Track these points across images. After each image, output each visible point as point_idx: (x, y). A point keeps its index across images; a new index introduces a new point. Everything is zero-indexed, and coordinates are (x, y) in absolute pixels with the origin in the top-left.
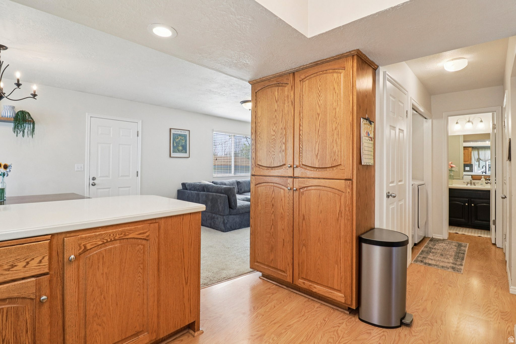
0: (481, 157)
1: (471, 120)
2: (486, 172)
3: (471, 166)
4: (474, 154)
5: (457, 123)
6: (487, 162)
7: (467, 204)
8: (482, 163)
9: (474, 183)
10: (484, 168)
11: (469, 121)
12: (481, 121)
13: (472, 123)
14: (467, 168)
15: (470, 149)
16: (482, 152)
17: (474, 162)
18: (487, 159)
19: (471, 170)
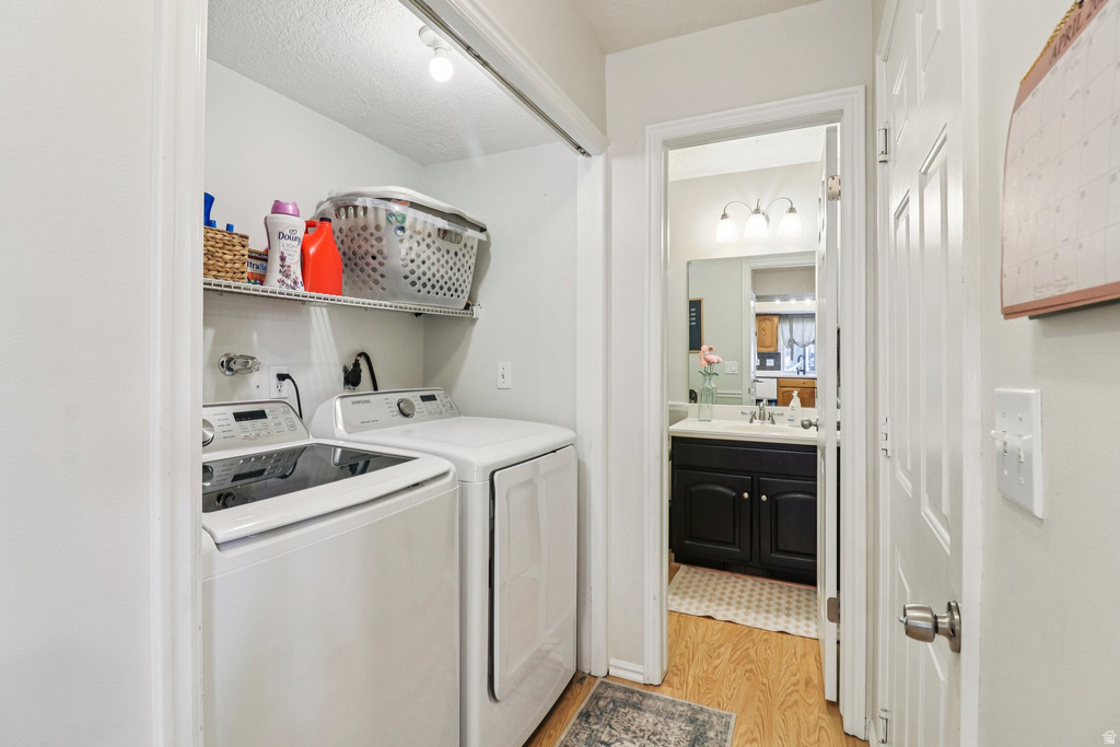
0: (797, 338)
1: (763, 208)
2: (804, 371)
3: (776, 356)
4: (784, 330)
5: (724, 216)
6: (807, 348)
7: (746, 495)
8: (798, 351)
9: (771, 416)
10: (801, 362)
11: (757, 211)
12: (792, 210)
13: (768, 219)
14: (770, 362)
15: (776, 319)
16: (798, 326)
17: (783, 350)
18: (806, 341)
19: (777, 367)
